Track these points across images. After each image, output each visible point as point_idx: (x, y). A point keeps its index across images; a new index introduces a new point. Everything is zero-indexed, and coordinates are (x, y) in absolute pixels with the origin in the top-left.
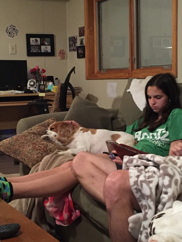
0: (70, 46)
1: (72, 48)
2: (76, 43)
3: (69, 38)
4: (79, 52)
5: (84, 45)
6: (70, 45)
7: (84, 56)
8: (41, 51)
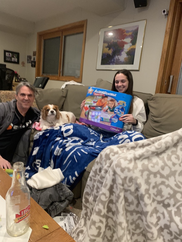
0: (28, 60)
2: (31, 59)
3: (28, 56)
5: (35, 61)
7: (35, 66)
8: (12, 60)
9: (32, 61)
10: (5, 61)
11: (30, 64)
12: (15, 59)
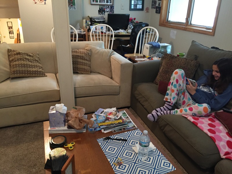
1: (153, 7)
2: (156, 4)
3: (152, 1)
4: (157, 10)
5: (161, 6)
6: (152, 5)
7: (159, 13)
9: (157, 7)
10: (131, 9)
11: (155, 10)
12: (140, 6)
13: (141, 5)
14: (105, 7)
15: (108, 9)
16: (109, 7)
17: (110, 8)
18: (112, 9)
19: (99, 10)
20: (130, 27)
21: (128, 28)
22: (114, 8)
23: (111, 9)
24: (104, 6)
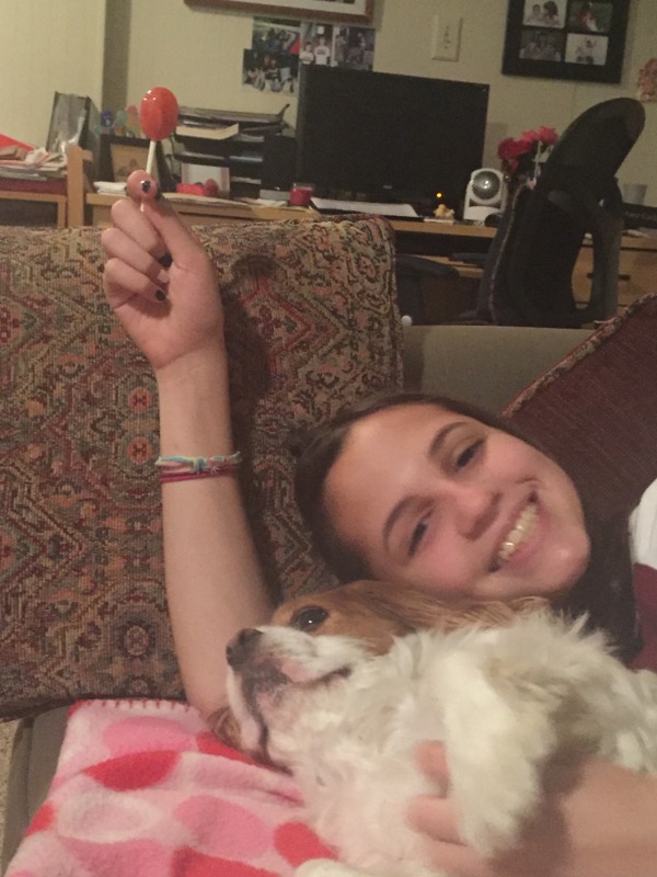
10: (514, 65)
12: (589, 44)
13: (603, 42)
14: (302, 30)
15: (322, 47)
16: (336, 31)
17: (343, 41)
18: (354, 52)
19: (247, 54)
20: (486, 185)
21: (470, 194)
22: (371, 47)
23: (345, 50)
24: (297, 24)
